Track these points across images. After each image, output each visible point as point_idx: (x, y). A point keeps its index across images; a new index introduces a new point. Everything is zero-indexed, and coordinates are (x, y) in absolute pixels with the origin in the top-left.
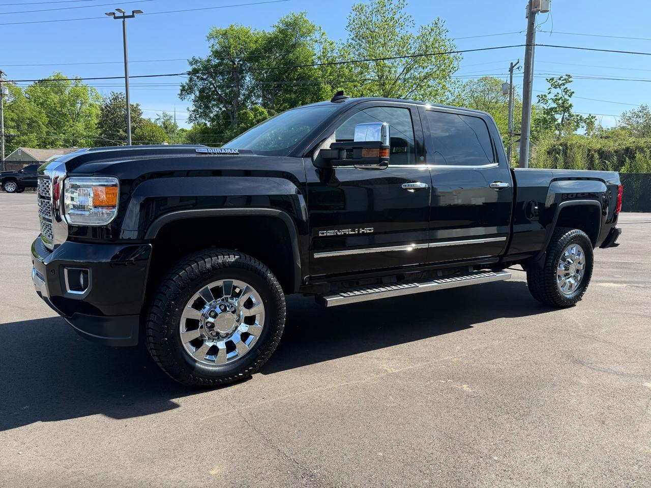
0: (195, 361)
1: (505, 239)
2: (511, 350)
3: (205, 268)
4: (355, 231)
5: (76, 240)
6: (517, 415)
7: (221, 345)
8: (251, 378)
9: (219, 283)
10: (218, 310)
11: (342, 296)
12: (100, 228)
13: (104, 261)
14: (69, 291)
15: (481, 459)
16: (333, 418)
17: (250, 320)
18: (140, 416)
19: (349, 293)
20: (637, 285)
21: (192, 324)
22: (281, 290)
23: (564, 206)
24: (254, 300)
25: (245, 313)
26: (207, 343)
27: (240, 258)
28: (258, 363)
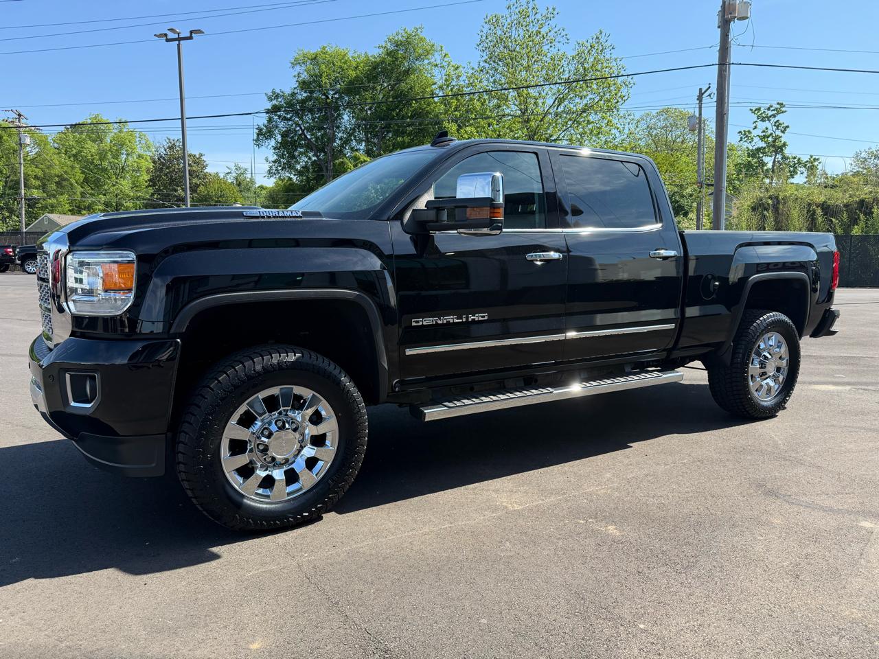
0: (243, 496)
1: (673, 327)
2: (681, 478)
3: (254, 370)
4: (462, 319)
5: (83, 336)
6: (679, 567)
7: (279, 475)
8: (321, 518)
9: (275, 391)
10: (273, 428)
11: (445, 406)
12: (113, 318)
13: (119, 361)
14: (73, 404)
15: (622, 628)
16: (424, 573)
17: (318, 441)
18: (166, 570)
19: (456, 402)
20: (866, 387)
21: (238, 447)
22: (360, 399)
23: (756, 281)
24: (323, 413)
25: (311, 430)
26: (258, 472)
27: (303, 356)
28: (329, 498)
